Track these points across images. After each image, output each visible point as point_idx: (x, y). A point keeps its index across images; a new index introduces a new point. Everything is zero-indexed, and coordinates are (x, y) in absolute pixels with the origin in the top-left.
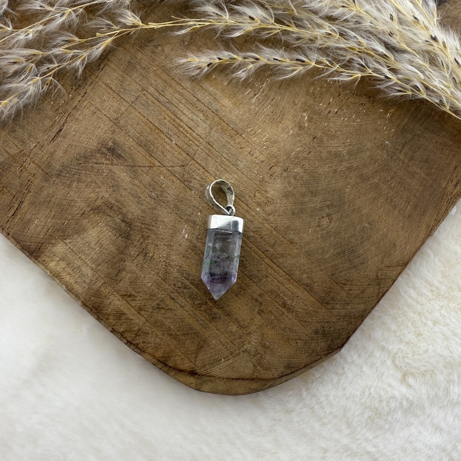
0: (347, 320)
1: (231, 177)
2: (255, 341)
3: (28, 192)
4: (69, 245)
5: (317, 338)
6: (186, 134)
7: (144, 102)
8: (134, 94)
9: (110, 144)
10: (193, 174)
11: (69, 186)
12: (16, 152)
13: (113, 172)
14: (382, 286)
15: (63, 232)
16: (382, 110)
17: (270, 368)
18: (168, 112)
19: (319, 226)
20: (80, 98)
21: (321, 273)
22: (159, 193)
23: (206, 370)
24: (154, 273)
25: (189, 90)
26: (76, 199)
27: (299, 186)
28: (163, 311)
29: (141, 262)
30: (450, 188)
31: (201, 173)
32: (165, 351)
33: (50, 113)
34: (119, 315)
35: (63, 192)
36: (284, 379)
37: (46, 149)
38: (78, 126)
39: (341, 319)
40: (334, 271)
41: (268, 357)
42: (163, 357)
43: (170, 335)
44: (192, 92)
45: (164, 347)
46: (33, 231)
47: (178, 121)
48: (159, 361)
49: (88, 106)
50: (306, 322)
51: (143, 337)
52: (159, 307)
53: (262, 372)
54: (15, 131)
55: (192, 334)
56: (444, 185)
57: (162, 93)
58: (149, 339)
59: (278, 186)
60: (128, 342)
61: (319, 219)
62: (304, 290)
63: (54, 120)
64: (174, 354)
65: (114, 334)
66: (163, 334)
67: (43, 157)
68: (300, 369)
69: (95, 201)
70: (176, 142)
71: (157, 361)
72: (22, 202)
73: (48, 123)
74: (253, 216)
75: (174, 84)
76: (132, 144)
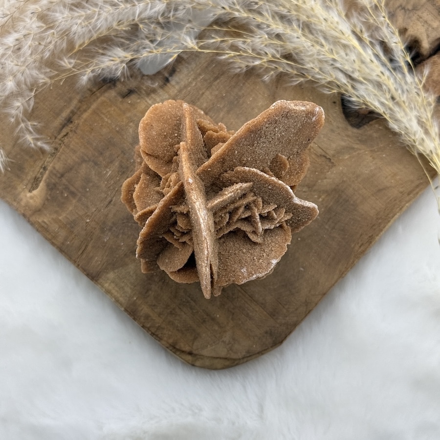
0: (285, 326)
2: (229, 336)
3: (91, 240)
4: (117, 273)
5: (267, 336)
12: (83, 214)
14: (308, 307)
16: (316, 196)
17: (237, 352)
21: (272, 297)
23: (199, 351)
30: (357, 248)
32: (174, 339)
36: (245, 360)
39: (282, 326)
40: (279, 296)
41: (236, 346)
42: (173, 343)
45: (174, 337)
46: (94, 264)
48: (170, 345)
50: (260, 326)
51: (161, 330)
53: (232, 354)
54: (82, 200)
55: (191, 330)
56: (353, 246)
58: (165, 332)
60: (152, 333)
62: (260, 307)
63: (107, 194)
64: (180, 341)
66: (174, 329)
67: (100, 218)
72: (87, 246)
73: (103, 195)
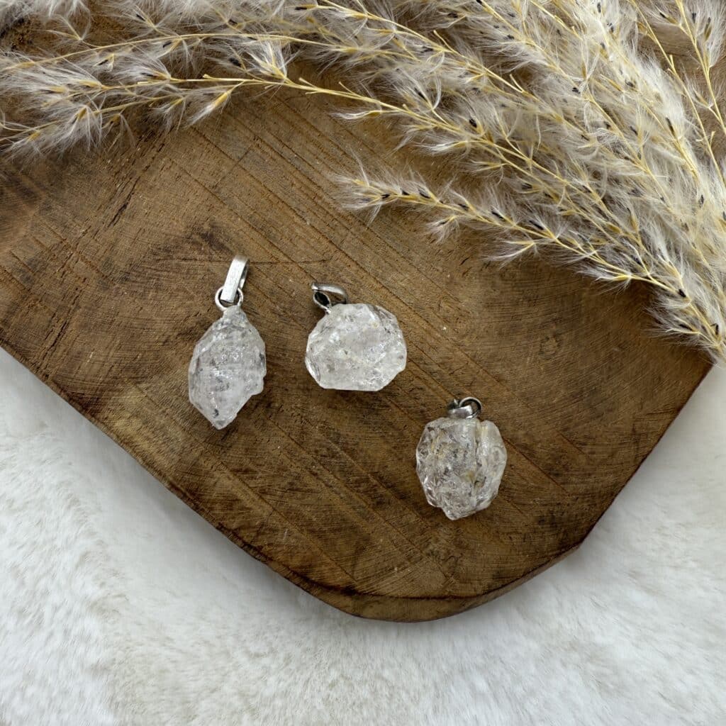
0: (588, 501)
1: (401, 277)
2: (447, 537)
3: (76, 308)
4: (146, 392)
5: (543, 530)
6: (326, 209)
7: (258, 159)
8: (241, 145)
9: (206, 227)
10: (340, 273)
11: (143, 296)
12: (53, 243)
13: (212, 273)
14: (641, 445)
15: (136, 371)
17: (469, 580)
18: (297, 174)
19: (541, 352)
20: (154, 152)
21: (547, 427)
22: (286, 306)
23: (371, 585)
24: (283, 434)
25: (329, 138)
26: (155, 318)
27: (509, 289)
28: (299, 495)
29: (262, 416)
31: (353, 272)
32: (304, 557)
33: (106, 178)
34: (231, 502)
35: (132, 307)
36: (492, 595)
37: (103, 237)
38: (153, 199)
39: (579, 500)
40: (566, 423)
41: (466, 563)
42: (301, 567)
43: (312, 531)
44: (334, 141)
45: (303, 552)
46: (87, 371)
47: (314, 188)
48: (295, 573)
49: (168, 165)
50: (524, 505)
51: (269, 536)
52: (292, 489)
53: (458, 585)
54: (50, 208)
55: (345, 529)
57: (287, 144)
58: (279, 540)
59: (476, 290)
60: (245, 544)
61: (542, 341)
62: (521, 455)
63: (112, 190)
64: (319, 562)
65: (222, 531)
66: (301, 531)
67: (98, 251)
68: (517, 579)
69: (185, 320)
70: (312, 223)
71: (291, 574)
72: (66, 325)
73: (103, 194)
74: (438, 339)
75: (305, 129)
76: (241, 227)
